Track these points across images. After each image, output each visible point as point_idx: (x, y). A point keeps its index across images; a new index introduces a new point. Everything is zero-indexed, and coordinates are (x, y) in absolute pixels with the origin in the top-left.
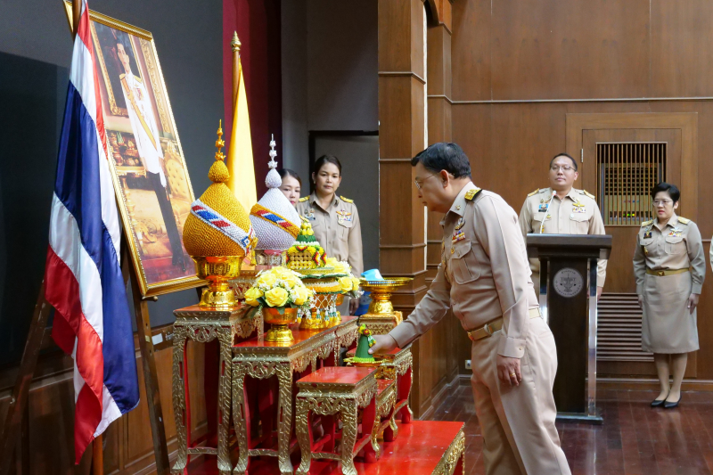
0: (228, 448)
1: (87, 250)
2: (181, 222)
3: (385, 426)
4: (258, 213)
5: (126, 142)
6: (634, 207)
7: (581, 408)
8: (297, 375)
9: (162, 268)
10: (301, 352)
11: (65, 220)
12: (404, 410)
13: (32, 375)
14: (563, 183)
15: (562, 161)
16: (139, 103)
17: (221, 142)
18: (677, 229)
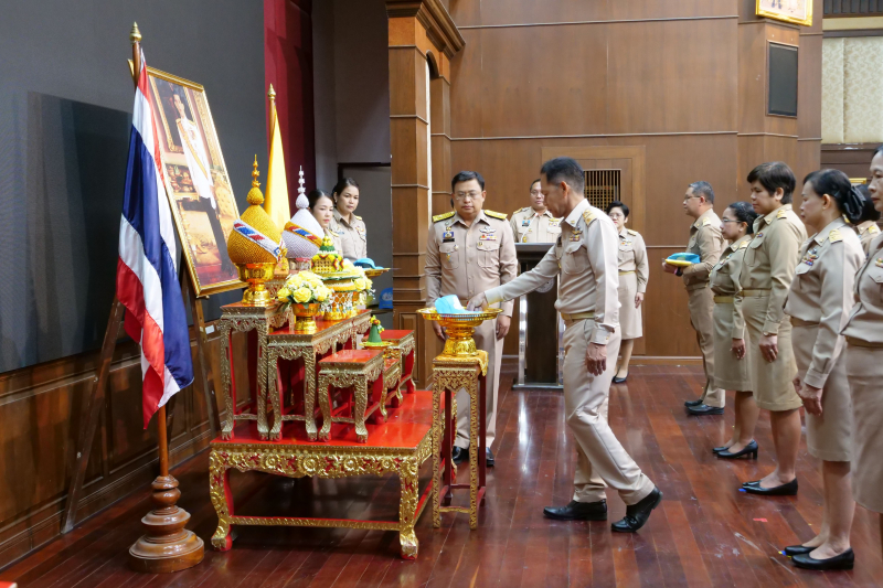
0: (266, 414)
1: (149, 259)
3: (392, 396)
4: (290, 228)
8: (319, 357)
9: (213, 273)
10: (323, 339)
11: (131, 236)
12: (408, 382)
13: (111, 359)
16: (192, 142)
17: (256, 173)
18: (628, 238)
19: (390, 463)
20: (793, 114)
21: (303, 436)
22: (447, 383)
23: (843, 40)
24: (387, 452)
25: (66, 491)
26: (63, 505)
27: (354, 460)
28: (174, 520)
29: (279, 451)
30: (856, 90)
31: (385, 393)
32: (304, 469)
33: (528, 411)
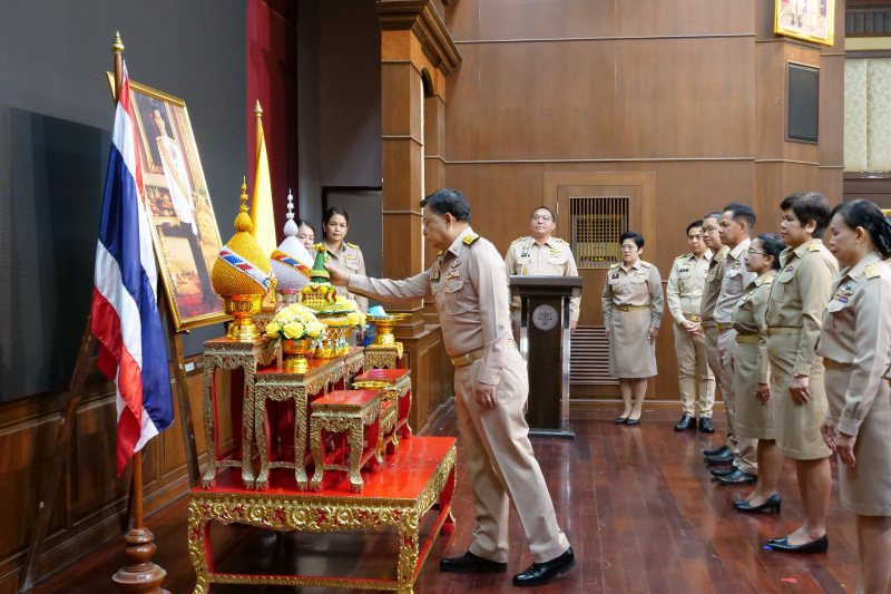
0: (251, 461)
1: (129, 289)
2: (210, 265)
3: (388, 442)
4: (277, 257)
5: (162, 196)
6: (602, 253)
7: (556, 424)
8: (311, 398)
9: (194, 305)
10: (314, 378)
11: (108, 264)
12: (404, 427)
13: (80, 399)
14: (542, 231)
15: (541, 212)
17: (245, 196)
18: (641, 270)
19: (389, 515)
20: (814, 140)
21: (293, 486)
23: (866, 61)
24: (385, 504)
25: (26, 545)
26: (22, 561)
27: (348, 512)
28: (148, 577)
29: (265, 502)
30: (880, 114)
32: (293, 522)
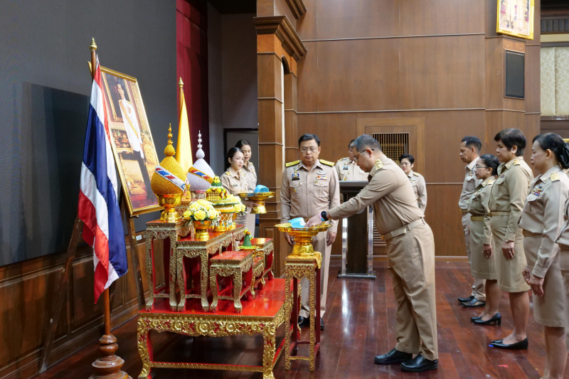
0: (175, 294)
1: (100, 192)
3: (258, 282)
4: (192, 171)
5: (122, 136)
7: (365, 271)
8: (211, 256)
9: (141, 201)
10: (214, 243)
11: (88, 176)
12: (269, 273)
13: (73, 257)
16: (129, 115)
17: (171, 135)
18: (413, 178)
19: (257, 327)
20: (522, 97)
21: (200, 309)
22: (294, 273)
23: (554, 48)
24: (255, 320)
25: (42, 345)
27: (233, 325)
28: (113, 364)
29: (183, 318)
30: (563, 81)
31: (254, 280)
32: (200, 331)
33: (348, 292)
